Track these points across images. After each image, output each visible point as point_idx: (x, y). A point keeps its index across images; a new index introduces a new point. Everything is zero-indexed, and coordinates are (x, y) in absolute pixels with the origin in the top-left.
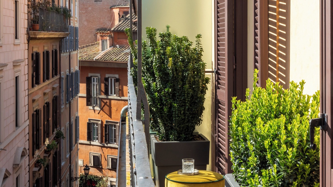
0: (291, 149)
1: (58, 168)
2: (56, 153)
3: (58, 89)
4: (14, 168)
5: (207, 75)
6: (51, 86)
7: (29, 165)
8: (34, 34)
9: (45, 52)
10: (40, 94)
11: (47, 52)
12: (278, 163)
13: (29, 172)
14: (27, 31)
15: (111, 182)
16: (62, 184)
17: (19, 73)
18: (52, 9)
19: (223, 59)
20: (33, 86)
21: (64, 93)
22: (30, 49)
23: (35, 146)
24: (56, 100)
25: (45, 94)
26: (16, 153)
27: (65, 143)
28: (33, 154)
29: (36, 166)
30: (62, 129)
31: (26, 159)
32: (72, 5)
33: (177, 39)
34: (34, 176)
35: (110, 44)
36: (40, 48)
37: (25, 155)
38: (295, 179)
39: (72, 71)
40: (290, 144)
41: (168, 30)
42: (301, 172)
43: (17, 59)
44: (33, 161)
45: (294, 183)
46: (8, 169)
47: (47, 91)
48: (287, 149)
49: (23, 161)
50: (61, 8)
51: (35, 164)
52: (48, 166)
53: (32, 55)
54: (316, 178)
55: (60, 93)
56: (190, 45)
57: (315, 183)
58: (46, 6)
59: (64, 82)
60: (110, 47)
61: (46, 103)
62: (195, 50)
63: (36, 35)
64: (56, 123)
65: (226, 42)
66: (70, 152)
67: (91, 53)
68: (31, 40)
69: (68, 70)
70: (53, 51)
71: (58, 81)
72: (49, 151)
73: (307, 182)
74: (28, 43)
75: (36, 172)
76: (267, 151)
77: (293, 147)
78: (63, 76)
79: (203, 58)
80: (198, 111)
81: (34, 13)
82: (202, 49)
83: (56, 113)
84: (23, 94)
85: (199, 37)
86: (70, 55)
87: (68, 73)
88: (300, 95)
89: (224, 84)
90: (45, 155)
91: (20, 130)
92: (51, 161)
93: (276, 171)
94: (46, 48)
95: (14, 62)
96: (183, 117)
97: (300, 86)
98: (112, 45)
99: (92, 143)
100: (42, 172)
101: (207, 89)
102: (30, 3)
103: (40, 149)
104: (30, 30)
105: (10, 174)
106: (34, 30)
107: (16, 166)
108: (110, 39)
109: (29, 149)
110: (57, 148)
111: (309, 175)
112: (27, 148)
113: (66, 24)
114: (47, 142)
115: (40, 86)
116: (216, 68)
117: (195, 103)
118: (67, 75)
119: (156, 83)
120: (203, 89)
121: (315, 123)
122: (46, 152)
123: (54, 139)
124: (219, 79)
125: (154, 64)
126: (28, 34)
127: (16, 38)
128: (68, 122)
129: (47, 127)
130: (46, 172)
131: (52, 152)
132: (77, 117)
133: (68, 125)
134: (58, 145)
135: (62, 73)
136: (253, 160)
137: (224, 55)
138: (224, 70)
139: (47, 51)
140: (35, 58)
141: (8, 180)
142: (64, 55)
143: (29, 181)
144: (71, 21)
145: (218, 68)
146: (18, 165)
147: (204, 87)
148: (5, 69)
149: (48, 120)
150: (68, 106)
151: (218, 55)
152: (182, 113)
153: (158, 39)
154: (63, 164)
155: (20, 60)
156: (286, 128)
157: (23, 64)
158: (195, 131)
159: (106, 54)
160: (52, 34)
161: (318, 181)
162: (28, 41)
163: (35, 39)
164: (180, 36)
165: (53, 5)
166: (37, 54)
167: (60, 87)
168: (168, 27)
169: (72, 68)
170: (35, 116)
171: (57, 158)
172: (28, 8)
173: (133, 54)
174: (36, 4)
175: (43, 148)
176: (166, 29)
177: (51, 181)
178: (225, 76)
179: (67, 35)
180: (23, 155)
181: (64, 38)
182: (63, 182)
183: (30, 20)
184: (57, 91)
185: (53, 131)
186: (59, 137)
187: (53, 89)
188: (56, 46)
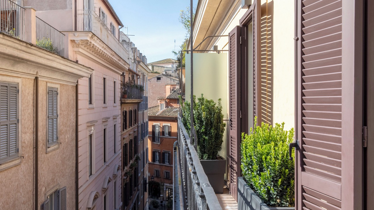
0: (278, 161)
1: (137, 177)
2: (136, 169)
3: (137, 132)
4: (113, 177)
5: (224, 122)
6: (133, 130)
7: (121, 175)
8: (124, 100)
9: (130, 111)
10: (127, 135)
11: (131, 111)
12: (270, 169)
13: (121, 179)
14: (120, 98)
15: (166, 186)
16: (139, 187)
17: (116, 122)
18: (134, 86)
19: (234, 113)
20: (123, 130)
21: (140, 134)
22: (122, 109)
23: (124, 164)
24: (136, 138)
25: (130, 135)
26: (115, 168)
27: (140, 163)
28: (124, 168)
29: (125, 176)
30: (139, 155)
31: (120, 171)
32: (144, 84)
33: (208, 101)
34: (124, 182)
35: (165, 106)
36: (127, 108)
37: (119, 170)
38: (280, 178)
39: (144, 122)
40: (276, 158)
41: (202, 96)
42: (283, 174)
43: (115, 114)
44: (124, 173)
45: (279, 180)
46: (110, 177)
47: (131, 133)
48: (275, 161)
49: (118, 172)
50: (138, 86)
51: (125, 175)
52: (131, 176)
53: (123, 112)
54: (292, 177)
55: (138, 134)
56: (214, 105)
57: (291, 180)
58: (131, 84)
59: (140, 128)
60: (165, 108)
61: (131, 140)
62: (218, 107)
63: (125, 101)
64: (136, 152)
65: (236, 103)
66: (143, 168)
67: (154, 111)
68: (123, 104)
69: (142, 121)
70: (134, 110)
71: (137, 127)
72: (132, 167)
73: (286, 180)
74: (121, 106)
75: (125, 179)
76: (263, 162)
77: (279, 160)
78: (140, 125)
79: (222, 112)
80: (219, 143)
81: (124, 89)
82: (221, 107)
83: (136, 145)
84: (118, 134)
85: (220, 100)
86: (143, 113)
87: (142, 123)
88: (282, 131)
89: (235, 127)
90: (130, 169)
91: (117, 155)
92: (133, 173)
93: (269, 173)
94: (130, 109)
95: (113, 116)
96: (211, 146)
97: (282, 125)
98: (167, 107)
99: (155, 163)
100: (128, 179)
101: (224, 130)
102: (122, 83)
103: (127, 166)
104: (122, 98)
105: (111, 180)
106: (124, 98)
107: (115, 176)
108: (165, 103)
109: (121, 166)
110: (136, 166)
111: (288, 175)
112: (120, 165)
113: (141, 95)
114: (131, 162)
115: (127, 130)
116: (230, 118)
117: (218, 138)
118: (142, 124)
119: (196, 127)
120: (222, 130)
121: (292, 146)
122: (130, 168)
123: (135, 160)
124: (231, 124)
125: (195, 115)
126: (121, 100)
127: (115, 103)
128: (142, 151)
129: (131, 153)
130: (131, 179)
131: (133, 168)
132: (147, 148)
133: (142, 153)
134: (137, 164)
135: (139, 123)
136: (256, 167)
137: (234, 110)
138: (235, 118)
139: (125, 111)
140: (125, 114)
141: (110, 183)
142: (140, 113)
143: (121, 184)
144: (144, 93)
145: (231, 117)
146: (116, 175)
147: (223, 129)
148: (109, 120)
149: (131, 150)
150: (142, 141)
151: (231, 110)
152: (210, 144)
153: (197, 101)
154: (139, 175)
155: (117, 115)
156: (274, 149)
157: (118, 117)
158: (218, 154)
159: (163, 112)
160: (134, 100)
161: (294, 179)
162: (121, 104)
163: (125, 103)
164: (209, 100)
165: (134, 84)
166: (126, 112)
167: (138, 131)
168: (202, 95)
169: (144, 120)
170: (125, 147)
171: (136, 171)
172: (121, 85)
173: (183, 110)
174: (125, 83)
175: (129, 165)
176: (201, 95)
177: (133, 184)
178: (235, 122)
179: (142, 101)
180: (118, 170)
181: (140, 102)
182: (140, 185)
183: (122, 93)
184: (136, 133)
185: (134, 156)
186: (137, 159)
187: (134, 132)
188: (136, 107)
